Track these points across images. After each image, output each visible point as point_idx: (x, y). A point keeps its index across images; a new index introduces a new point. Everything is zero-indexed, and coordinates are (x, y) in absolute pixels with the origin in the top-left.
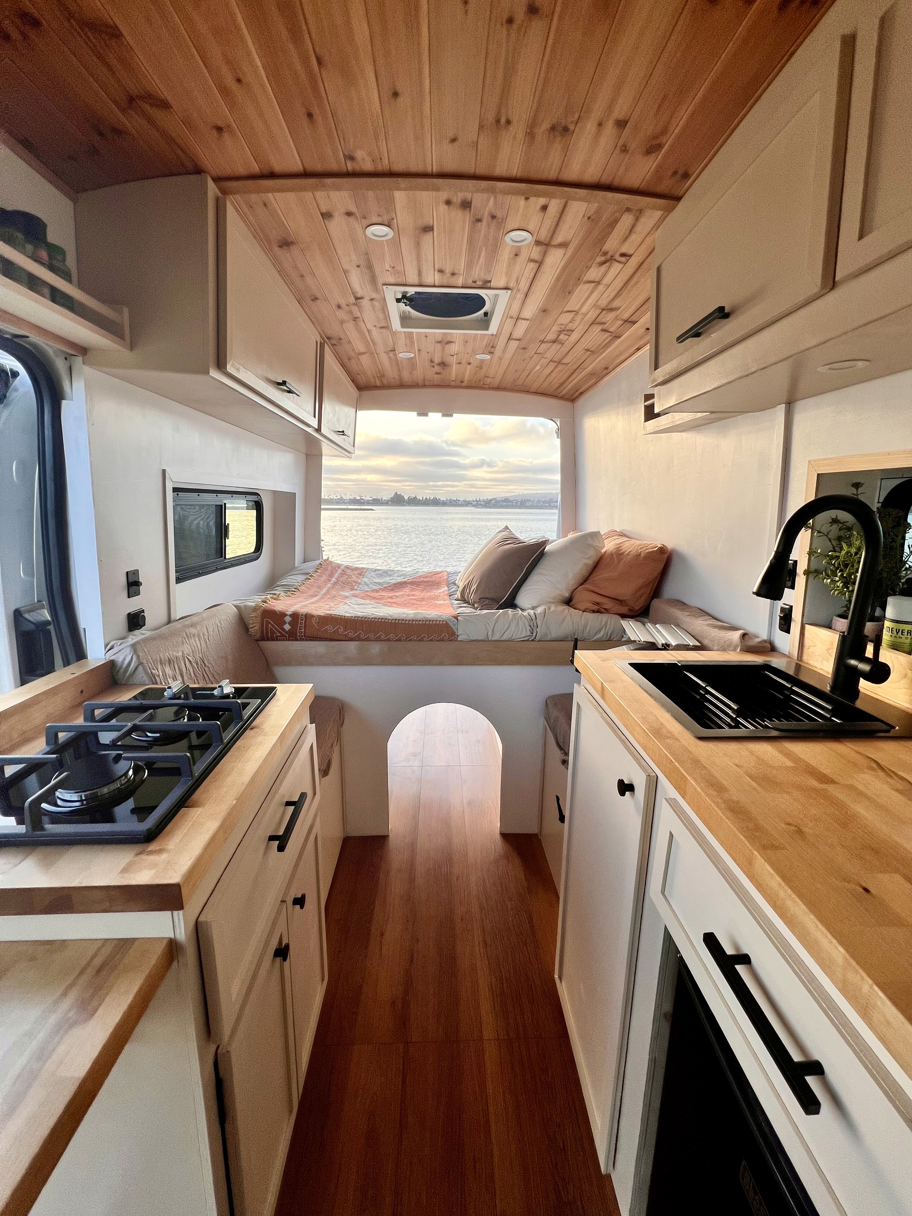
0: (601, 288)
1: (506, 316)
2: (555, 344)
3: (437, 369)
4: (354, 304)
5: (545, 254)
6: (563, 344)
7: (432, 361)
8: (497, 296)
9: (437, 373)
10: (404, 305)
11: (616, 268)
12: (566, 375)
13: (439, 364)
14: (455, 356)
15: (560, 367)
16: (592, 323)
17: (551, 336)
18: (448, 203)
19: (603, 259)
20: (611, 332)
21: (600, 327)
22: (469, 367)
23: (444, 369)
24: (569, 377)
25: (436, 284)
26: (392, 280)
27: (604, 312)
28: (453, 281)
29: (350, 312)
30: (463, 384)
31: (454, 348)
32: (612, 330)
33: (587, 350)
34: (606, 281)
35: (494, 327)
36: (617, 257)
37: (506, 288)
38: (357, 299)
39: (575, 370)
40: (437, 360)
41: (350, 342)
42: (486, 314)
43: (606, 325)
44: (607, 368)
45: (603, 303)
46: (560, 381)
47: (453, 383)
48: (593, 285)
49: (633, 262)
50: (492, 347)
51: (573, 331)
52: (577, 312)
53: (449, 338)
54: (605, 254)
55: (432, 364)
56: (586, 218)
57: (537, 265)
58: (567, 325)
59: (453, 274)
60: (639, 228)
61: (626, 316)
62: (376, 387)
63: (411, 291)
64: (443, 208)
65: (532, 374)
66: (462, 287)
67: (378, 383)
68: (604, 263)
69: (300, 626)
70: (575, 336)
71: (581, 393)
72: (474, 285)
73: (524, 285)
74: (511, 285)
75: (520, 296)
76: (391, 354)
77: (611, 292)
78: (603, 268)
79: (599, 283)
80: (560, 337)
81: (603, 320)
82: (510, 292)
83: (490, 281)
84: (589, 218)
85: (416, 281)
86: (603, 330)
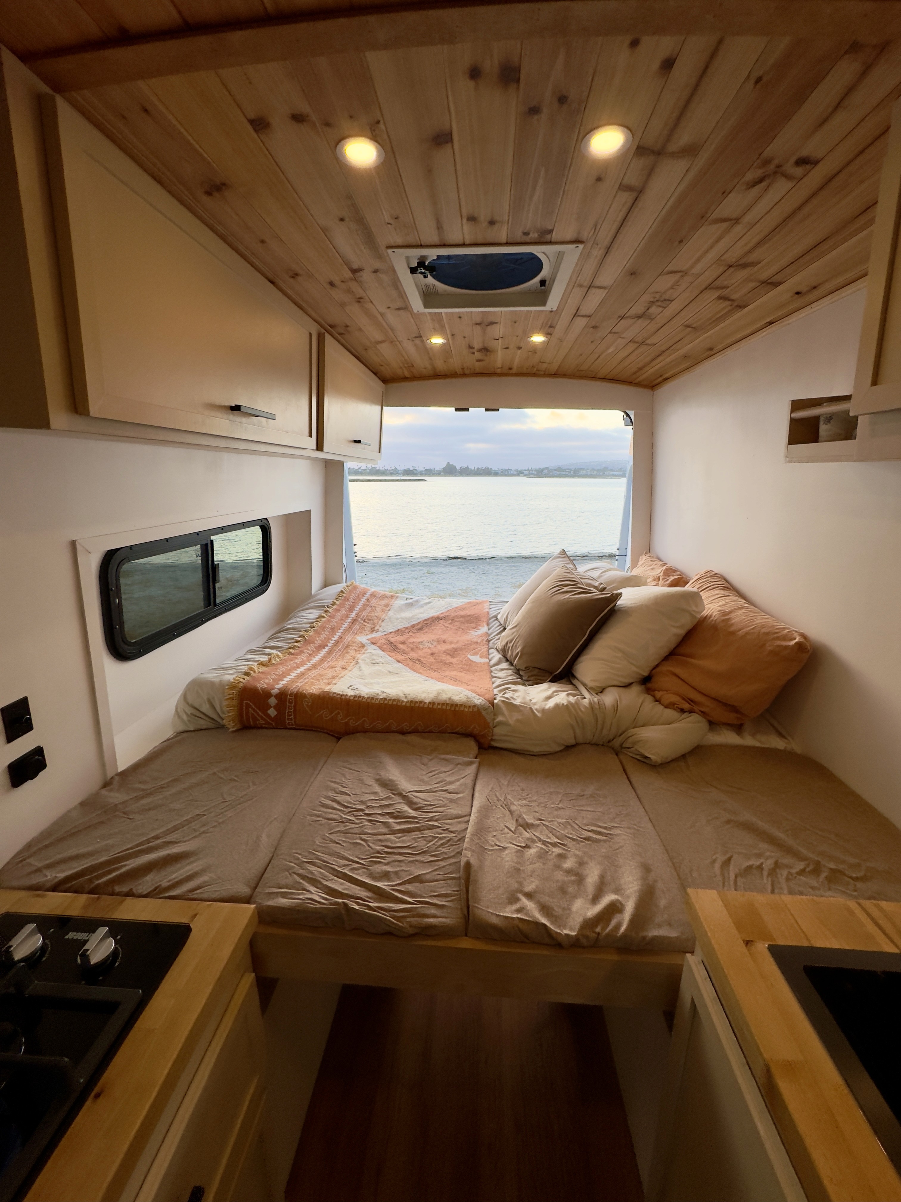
0: (738, 229)
1: (573, 284)
2: (640, 321)
3: (478, 355)
4: (351, 279)
5: (650, 172)
6: (652, 319)
7: (471, 347)
8: (560, 256)
9: (478, 361)
10: (421, 276)
11: (781, 186)
12: (649, 359)
13: (480, 350)
14: (500, 339)
15: (643, 348)
16: (706, 288)
17: (638, 309)
18: (475, 73)
19: (759, 173)
20: (733, 300)
21: (717, 294)
22: (520, 351)
23: (486, 355)
24: (653, 360)
25: (467, 242)
26: (399, 241)
27: (731, 270)
28: (491, 234)
29: (349, 291)
30: (511, 372)
31: (498, 331)
32: (733, 297)
33: (688, 326)
34: (749, 218)
35: (553, 300)
36: (790, 168)
37: (577, 241)
38: (354, 271)
39: (663, 352)
40: (477, 345)
41: (360, 330)
42: (543, 283)
43: (729, 289)
44: (711, 349)
45: (733, 256)
46: (639, 366)
47: (499, 371)
48: (725, 225)
49: (817, 175)
50: (551, 327)
51: (672, 301)
52: (684, 273)
53: (491, 319)
54: (767, 162)
55: (472, 350)
56: (751, 83)
57: (634, 194)
58: (664, 293)
59: (492, 223)
60: (859, 95)
61: (765, 275)
62: (405, 379)
63: (432, 254)
64: (466, 85)
65: (601, 358)
66: (507, 244)
67: (407, 374)
68: (761, 180)
69: (289, 712)
70: (673, 307)
71: (666, 379)
72: (527, 239)
73: (605, 234)
74: (585, 235)
75: (597, 253)
76: (418, 341)
78: (754, 192)
79: (736, 221)
80: (650, 311)
81: (725, 283)
82: (581, 246)
83: (551, 231)
85: (435, 240)
86: (720, 298)
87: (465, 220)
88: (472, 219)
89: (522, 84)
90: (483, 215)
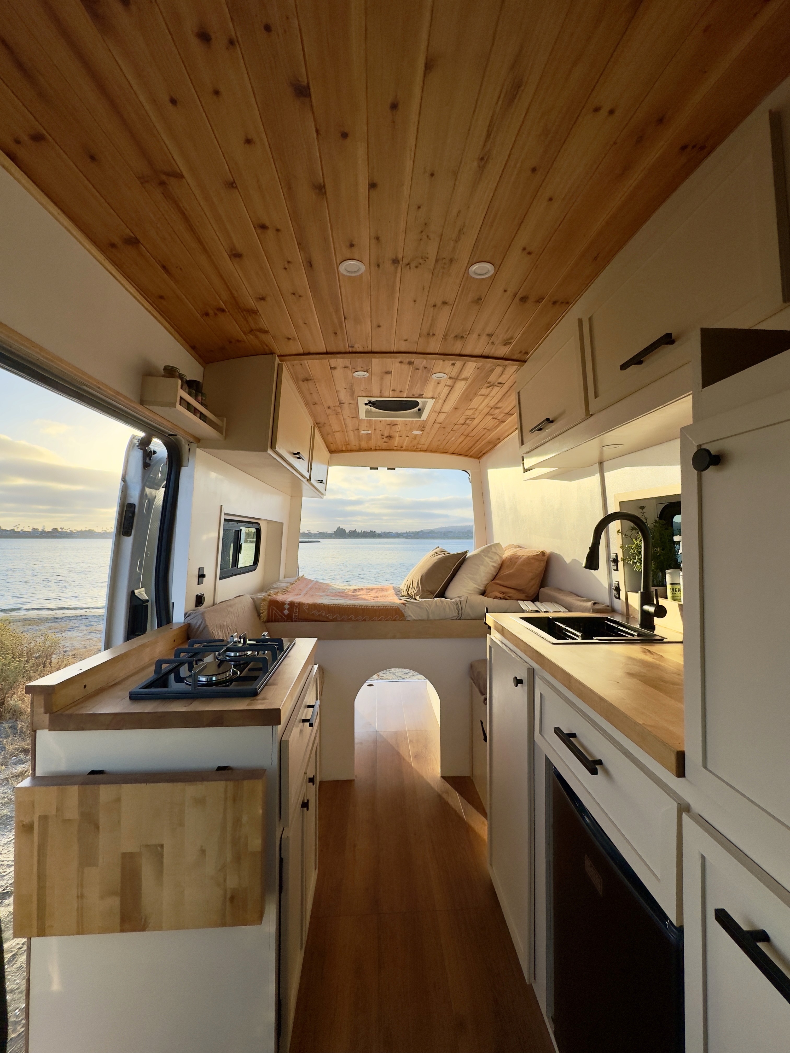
0: (489, 398)
1: (432, 411)
2: (464, 426)
3: (385, 439)
4: (338, 406)
5: (455, 383)
6: (469, 425)
7: (382, 435)
8: (426, 402)
9: (385, 442)
10: (369, 406)
11: (496, 389)
12: (473, 443)
13: (387, 437)
14: (398, 432)
15: (468, 438)
16: (486, 415)
17: (462, 421)
18: (401, 362)
19: (488, 385)
20: (498, 419)
21: (492, 417)
22: (407, 438)
23: (390, 440)
24: (475, 444)
25: (390, 396)
26: (364, 395)
27: (493, 409)
28: (401, 395)
29: (335, 410)
30: (402, 449)
31: (398, 428)
32: (499, 418)
33: (485, 429)
34: (491, 395)
35: (424, 416)
36: (496, 384)
37: (432, 398)
38: (341, 403)
39: (478, 440)
40: (386, 435)
41: (330, 425)
42: (419, 410)
43: (495, 416)
44: (499, 439)
45: (492, 404)
46: (469, 447)
47: (395, 448)
48: (484, 396)
49: (505, 387)
50: (423, 427)
51: (475, 419)
52: (476, 409)
53: (395, 423)
54: (489, 383)
55: (383, 437)
56: (476, 369)
57: (451, 387)
58: (471, 415)
59: (401, 392)
60: (506, 372)
61: (506, 411)
62: (342, 451)
63: (373, 399)
64: (398, 365)
65: (449, 442)
66: (406, 397)
67: (344, 449)
68: (490, 386)
69: (295, 612)
70: (476, 422)
71: (484, 454)
72: (413, 396)
73: (443, 396)
74: (435, 396)
75: (441, 401)
76: (356, 432)
77: (496, 400)
78: (489, 389)
79: (488, 395)
80: (467, 422)
81: (493, 413)
82: (434, 400)
83: (423, 395)
84: (478, 368)
85: (378, 395)
86: (493, 418)
87: (391, 391)
88: (393, 390)
89: (414, 365)
90: (398, 389)
